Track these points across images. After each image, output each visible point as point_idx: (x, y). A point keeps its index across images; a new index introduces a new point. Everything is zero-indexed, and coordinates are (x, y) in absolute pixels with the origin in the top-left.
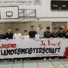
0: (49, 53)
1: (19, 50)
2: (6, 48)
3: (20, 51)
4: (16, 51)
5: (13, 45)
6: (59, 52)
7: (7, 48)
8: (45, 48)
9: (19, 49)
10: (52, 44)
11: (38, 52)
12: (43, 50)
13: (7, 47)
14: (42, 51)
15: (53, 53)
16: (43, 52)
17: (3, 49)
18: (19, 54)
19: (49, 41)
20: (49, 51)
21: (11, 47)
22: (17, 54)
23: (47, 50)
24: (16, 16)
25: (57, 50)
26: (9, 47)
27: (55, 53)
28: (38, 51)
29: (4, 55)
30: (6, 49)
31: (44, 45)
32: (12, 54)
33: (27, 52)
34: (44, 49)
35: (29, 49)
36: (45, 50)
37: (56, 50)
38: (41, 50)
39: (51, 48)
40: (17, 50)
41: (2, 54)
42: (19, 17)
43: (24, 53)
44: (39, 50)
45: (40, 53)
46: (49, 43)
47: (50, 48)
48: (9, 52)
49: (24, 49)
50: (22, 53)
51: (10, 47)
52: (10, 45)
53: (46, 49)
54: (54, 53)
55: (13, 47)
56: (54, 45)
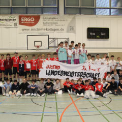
0: (89, 77)
3: (63, 73)
4: (60, 73)
5: (57, 67)
8: (85, 73)
9: (62, 71)
10: (92, 69)
11: (79, 76)
14: (83, 75)
17: (48, 70)
18: (61, 76)
24: (45, 46)
26: (53, 68)
30: (50, 70)
31: (85, 69)
32: (55, 75)
35: (71, 72)
41: (47, 74)
42: (49, 47)
46: (90, 68)
47: (90, 73)
48: (53, 73)
50: (64, 76)
52: (55, 66)
55: (57, 69)
56: (94, 70)
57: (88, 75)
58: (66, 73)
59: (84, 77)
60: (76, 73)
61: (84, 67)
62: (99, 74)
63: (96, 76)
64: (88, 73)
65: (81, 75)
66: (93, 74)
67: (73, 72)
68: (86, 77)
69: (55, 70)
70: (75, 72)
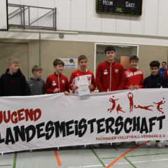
0: (133, 130)
1: (50, 126)
2: (13, 122)
3: (52, 129)
4: (42, 130)
5: (32, 114)
6: (161, 127)
7: (16, 122)
9: (50, 123)
10: (139, 107)
11: (103, 130)
12: (117, 125)
13: (16, 119)
14: (114, 127)
15: (144, 132)
16: (117, 129)
19: (131, 99)
20: (132, 126)
21: (27, 120)
22: (44, 137)
23: (128, 124)
25: (154, 124)
26: (20, 119)
27: (151, 130)
28: (101, 128)
29: (7, 143)
30: (11, 125)
31: (119, 109)
32: (29, 139)
33: (70, 130)
34: (119, 122)
35: (76, 122)
36: (121, 123)
37: (153, 122)
38: (110, 123)
39: (139, 118)
40: (44, 127)
43: (64, 136)
44: (104, 123)
45: (107, 132)
46: (131, 103)
47: (135, 118)
49: (63, 123)
50: (57, 135)
51: (23, 118)
52: (24, 113)
53: (124, 121)
54: (147, 132)
55: (32, 120)
56: (146, 108)
57: (128, 126)
58: (61, 128)
59: (118, 132)
60: (91, 122)
61: (113, 101)
62: (161, 119)
63: (152, 124)
64: (128, 120)
65: (109, 128)
66: (144, 120)
67: (83, 120)
68: (123, 133)
69: (26, 123)
70: (88, 119)
